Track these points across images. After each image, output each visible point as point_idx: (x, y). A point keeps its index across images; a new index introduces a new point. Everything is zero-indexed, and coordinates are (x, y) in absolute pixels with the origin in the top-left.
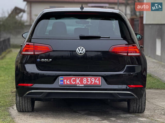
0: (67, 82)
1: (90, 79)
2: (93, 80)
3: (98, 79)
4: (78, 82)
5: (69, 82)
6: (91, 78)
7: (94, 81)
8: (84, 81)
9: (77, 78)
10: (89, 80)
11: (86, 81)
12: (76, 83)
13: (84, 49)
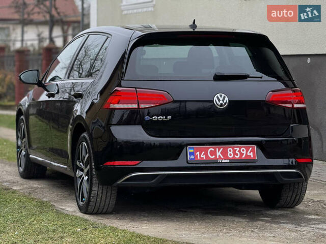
0: (202, 156)
1: (238, 149)
2: (243, 150)
3: (251, 149)
4: (219, 156)
5: (204, 156)
6: (240, 148)
7: (245, 152)
8: (229, 153)
9: (217, 149)
10: (237, 152)
11: (231, 153)
12: (216, 156)
13: (226, 98)
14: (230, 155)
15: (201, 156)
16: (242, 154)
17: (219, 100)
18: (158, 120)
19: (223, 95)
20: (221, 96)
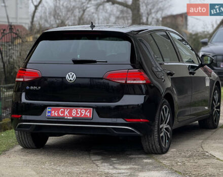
1: (80, 110)
2: (83, 111)
3: (88, 110)
4: (67, 114)
5: (57, 114)
6: (81, 110)
7: (84, 113)
8: (73, 112)
9: (66, 110)
10: (79, 112)
11: (75, 112)
12: (64, 115)
13: (75, 76)
14: (74, 114)
15: (55, 114)
16: (82, 114)
17: (70, 77)
18: (33, 89)
19: (73, 73)
20: (71, 74)
